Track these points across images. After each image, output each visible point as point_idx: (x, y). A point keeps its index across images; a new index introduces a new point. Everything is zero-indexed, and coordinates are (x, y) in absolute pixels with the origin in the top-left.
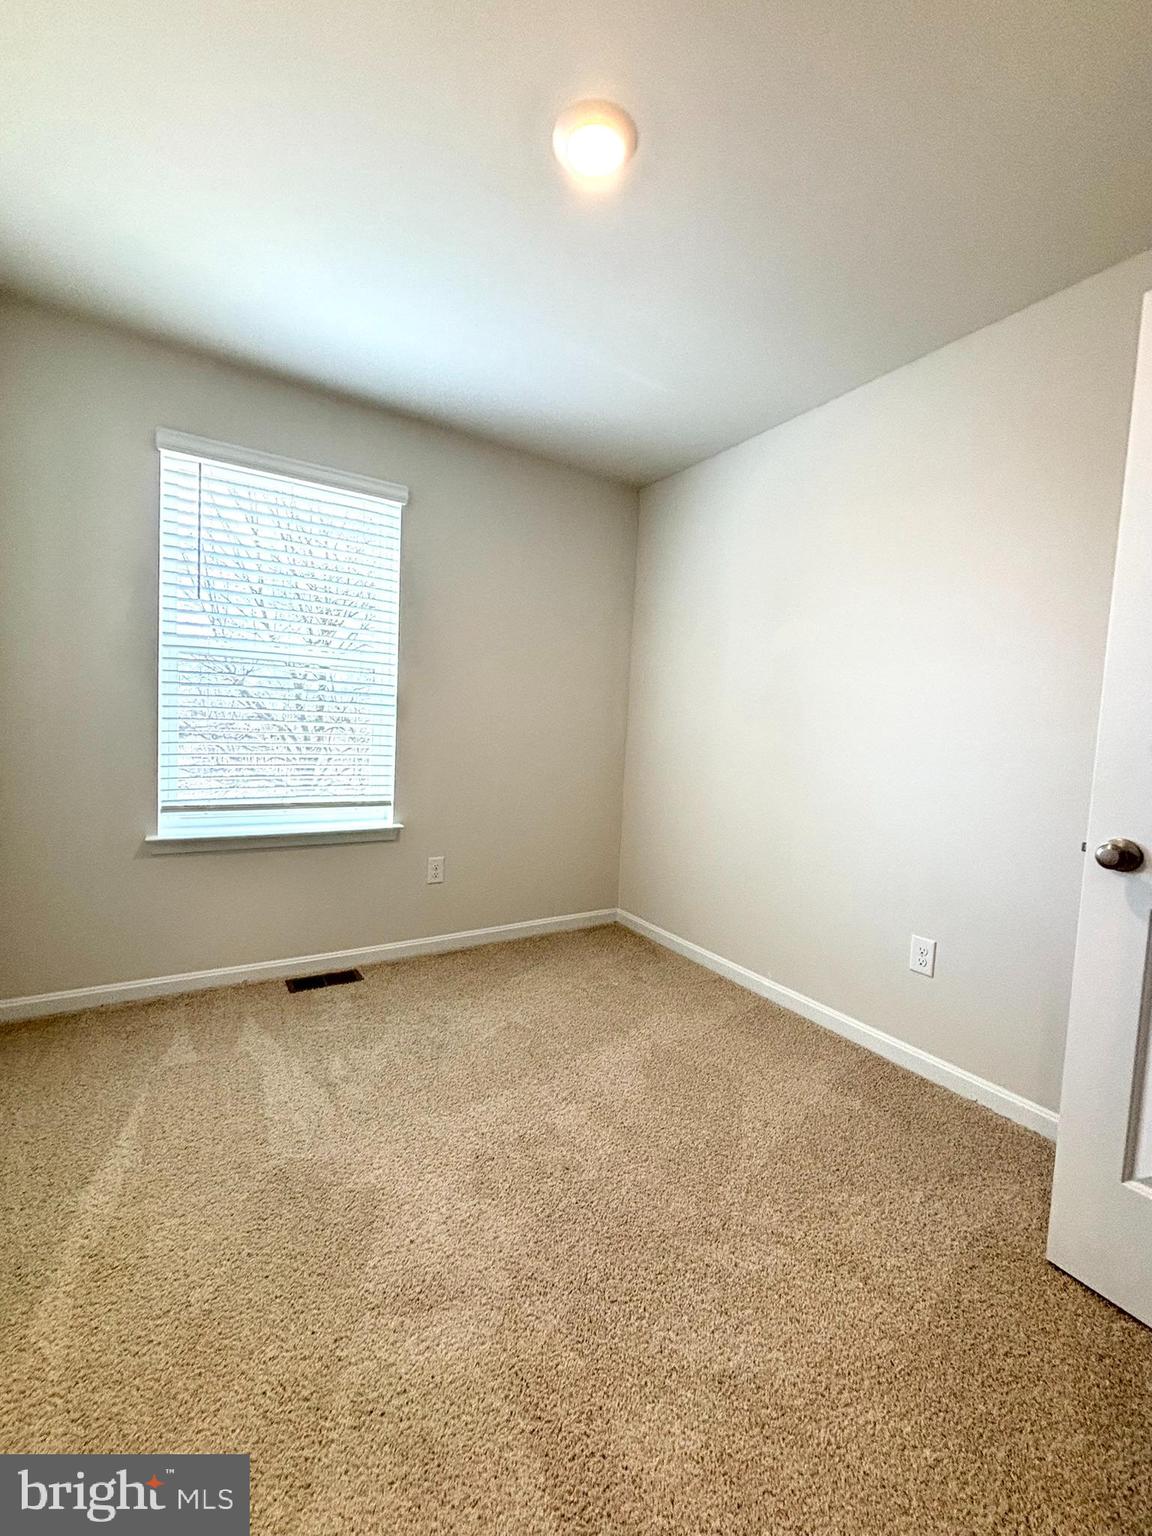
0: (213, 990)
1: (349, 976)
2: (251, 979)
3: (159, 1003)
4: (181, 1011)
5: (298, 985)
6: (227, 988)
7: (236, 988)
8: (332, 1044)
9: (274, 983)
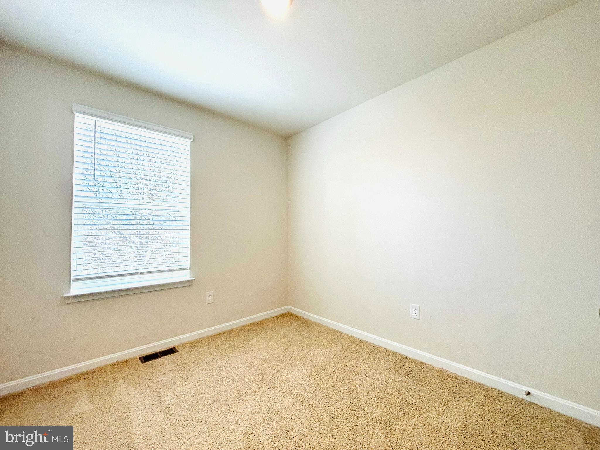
0: (100, 368)
1: (171, 351)
2: (120, 360)
3: (69, 380)
4: (82, 383)
5: (146, 359)
6: (107, 366)
7: (113, 365)
8: (165, 386)
9: (133, 359)
